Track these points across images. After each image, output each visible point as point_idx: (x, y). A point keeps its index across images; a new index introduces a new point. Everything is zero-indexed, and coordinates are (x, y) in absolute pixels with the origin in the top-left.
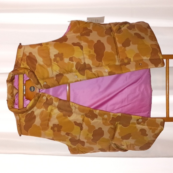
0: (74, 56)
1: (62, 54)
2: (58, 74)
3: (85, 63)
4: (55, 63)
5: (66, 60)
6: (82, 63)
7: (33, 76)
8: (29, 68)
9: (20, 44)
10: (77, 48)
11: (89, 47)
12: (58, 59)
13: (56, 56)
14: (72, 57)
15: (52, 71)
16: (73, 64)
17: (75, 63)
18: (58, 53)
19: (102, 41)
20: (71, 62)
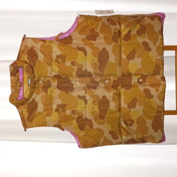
0: (76, 61)
1: (65, 56)
2: (57, 74)
3: (86, 70)
4: (56, 63)
5: (68, 63)
6: (83, 69)
7: (31, 70)
8: (29, 62)
9: (25, 35)
10: (81, 53)
11: (94, 54)
12: (60, 60)
13: (58, 57)
14: (74, 62)
15: (52, 70)
16: (74, 69)
17: (76, 68)
18: (61, 55)
19: (107, 50)
20: (73, 67)
